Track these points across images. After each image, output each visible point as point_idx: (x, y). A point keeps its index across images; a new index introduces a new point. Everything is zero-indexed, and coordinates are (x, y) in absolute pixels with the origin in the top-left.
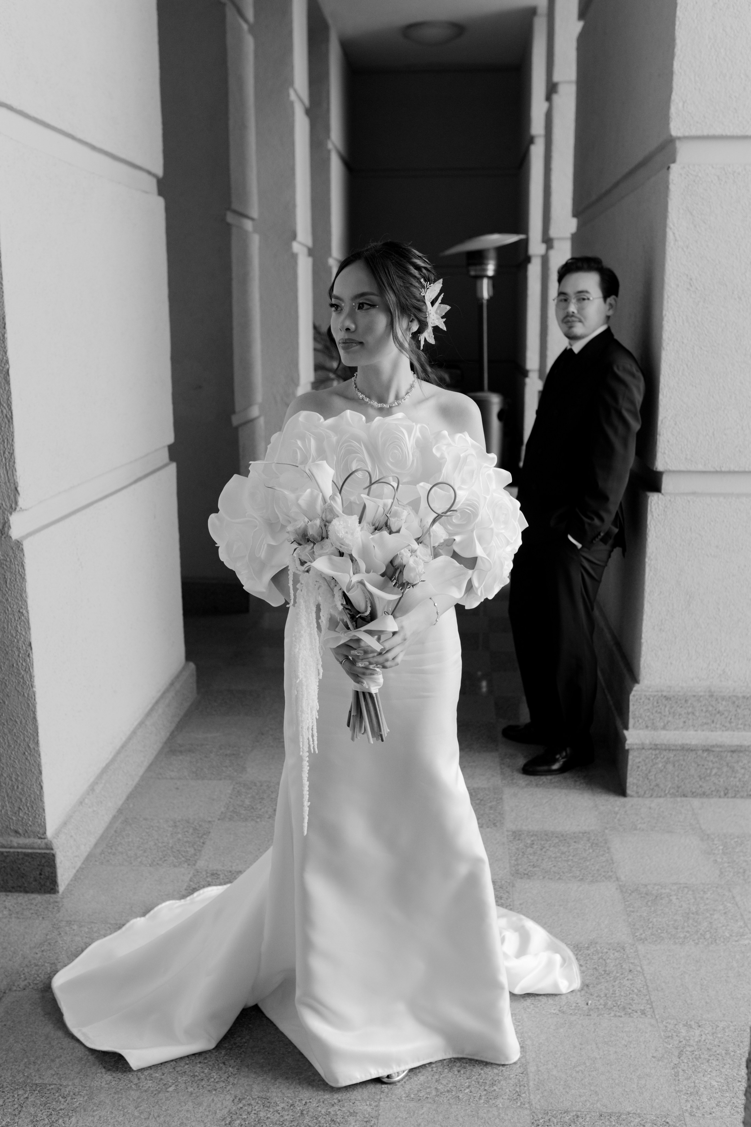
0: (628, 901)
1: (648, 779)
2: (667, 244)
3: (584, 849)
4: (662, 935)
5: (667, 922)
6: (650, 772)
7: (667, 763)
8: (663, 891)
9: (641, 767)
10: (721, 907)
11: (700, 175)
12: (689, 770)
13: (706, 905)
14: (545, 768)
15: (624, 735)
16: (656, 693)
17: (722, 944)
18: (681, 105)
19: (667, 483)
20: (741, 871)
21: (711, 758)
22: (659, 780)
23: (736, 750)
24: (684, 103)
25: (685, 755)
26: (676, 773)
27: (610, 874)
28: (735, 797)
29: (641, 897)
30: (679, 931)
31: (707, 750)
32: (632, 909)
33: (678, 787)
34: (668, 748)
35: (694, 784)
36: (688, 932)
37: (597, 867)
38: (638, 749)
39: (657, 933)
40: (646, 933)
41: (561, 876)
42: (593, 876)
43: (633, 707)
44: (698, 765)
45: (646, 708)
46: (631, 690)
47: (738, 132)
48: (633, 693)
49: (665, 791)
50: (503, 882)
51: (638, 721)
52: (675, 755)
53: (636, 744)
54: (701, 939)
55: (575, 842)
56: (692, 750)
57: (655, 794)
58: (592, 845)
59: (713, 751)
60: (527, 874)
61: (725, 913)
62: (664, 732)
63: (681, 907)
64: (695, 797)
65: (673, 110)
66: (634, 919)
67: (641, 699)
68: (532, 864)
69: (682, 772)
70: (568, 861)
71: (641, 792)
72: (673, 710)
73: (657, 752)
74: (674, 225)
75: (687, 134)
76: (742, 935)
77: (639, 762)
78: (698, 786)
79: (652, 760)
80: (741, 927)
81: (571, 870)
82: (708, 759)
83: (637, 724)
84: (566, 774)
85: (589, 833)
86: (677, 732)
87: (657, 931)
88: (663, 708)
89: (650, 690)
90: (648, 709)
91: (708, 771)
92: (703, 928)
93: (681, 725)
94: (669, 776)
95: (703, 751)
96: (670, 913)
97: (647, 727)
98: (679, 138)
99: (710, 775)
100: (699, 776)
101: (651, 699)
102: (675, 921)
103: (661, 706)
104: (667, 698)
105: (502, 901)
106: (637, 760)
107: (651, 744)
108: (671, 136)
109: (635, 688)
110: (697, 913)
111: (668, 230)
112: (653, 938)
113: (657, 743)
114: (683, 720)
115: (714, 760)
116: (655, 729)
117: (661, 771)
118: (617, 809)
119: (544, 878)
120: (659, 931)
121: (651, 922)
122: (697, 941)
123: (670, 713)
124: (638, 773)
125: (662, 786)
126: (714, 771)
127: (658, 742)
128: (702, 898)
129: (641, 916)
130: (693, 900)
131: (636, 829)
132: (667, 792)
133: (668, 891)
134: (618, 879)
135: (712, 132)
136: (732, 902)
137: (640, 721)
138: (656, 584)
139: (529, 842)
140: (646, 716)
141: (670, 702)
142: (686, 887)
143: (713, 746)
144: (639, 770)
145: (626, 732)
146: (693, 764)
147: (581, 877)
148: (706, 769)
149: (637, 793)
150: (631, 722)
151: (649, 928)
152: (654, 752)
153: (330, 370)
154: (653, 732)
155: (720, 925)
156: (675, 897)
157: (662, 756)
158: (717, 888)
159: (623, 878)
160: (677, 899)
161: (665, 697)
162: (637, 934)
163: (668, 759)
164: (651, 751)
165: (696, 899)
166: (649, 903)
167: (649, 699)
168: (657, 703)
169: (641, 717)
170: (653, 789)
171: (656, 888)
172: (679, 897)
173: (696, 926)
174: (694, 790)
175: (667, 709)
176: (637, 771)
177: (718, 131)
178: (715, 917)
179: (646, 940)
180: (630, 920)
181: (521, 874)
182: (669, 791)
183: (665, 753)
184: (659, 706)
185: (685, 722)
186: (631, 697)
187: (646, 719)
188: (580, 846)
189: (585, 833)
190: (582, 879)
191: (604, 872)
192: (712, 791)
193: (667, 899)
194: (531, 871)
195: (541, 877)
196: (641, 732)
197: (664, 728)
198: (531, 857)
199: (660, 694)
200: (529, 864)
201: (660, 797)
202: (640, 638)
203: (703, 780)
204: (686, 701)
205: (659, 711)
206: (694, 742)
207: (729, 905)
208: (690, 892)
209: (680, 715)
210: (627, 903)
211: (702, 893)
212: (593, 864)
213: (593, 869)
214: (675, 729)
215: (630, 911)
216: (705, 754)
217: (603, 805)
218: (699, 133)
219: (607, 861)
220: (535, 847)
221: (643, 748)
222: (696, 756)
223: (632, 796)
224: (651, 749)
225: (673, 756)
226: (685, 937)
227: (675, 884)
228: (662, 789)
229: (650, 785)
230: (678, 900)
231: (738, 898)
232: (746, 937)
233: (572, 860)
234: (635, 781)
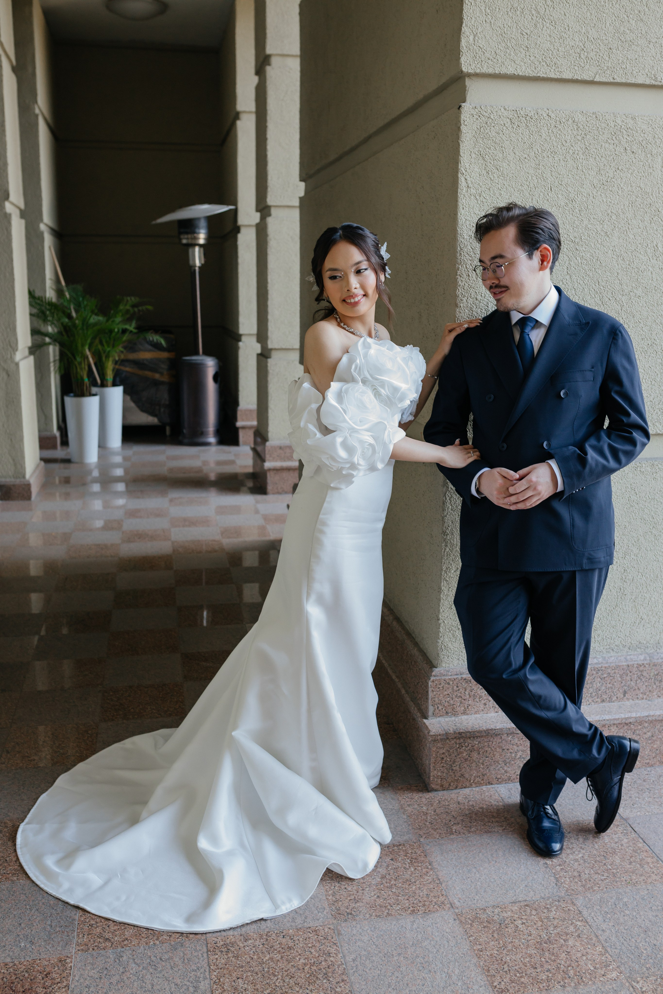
0: (472, 936)
1: (452, 770)
2: (459, 190)
3: (404, 868)
4: (523, 980)
5: (522, 959)
6: (454, 762)
7: (471, 751)
8: (505, 915)
9: (445, 759)
10: (572, 928)
11: (492, 117)
12: (494, 755)
13: (555, 927)
15: (424, 723)
16: (455, 677)
17: (590, 983)
18: (471, 38)
20: (576, 874)
21: (516, 740)
22: (463, 770)
24: (475, 36)
25: (490, 741)
26: (481, 761)
27: (442, 899)
29: (484, 927)
30: (538, 970)
31: (512, 732)
32: (479, 947)
33: (483, 775)
34: (473, 736)
35: (499, 770)
36: (548, 970)
37: (425, 892)
38: (441, 739)
39: (516, 978)
40: (505, 980)
41: (389, 909)
42: (424, 905)
43: (432, 694)
44: (504, 750)
45: (446, 693)
46: (429, 675)
47: (530, 72)
48: (432, 678)
49: (470, 781)
50: (326, 930)
51: (438, 708)
52: (479, 742)
53: (440, 735)
54: (566, 978)
56: (496, 735)
57: (460, 785)
58: (411, 861)
59: (517, 734)
60: (351, 914)
61: (579, 936)
62: (464, 717)
63: (530, 935)
64: (500, 783)
65: (463, 43)
66: (485, 961)
67: (440, 684)
68: (353, 897)
69: (487, 759)
70: (391, 887)
71: (446, 785)
72: (473, 693)
73: (462, 741)
74: (466, 171)
75: (478, 71)
76: (607, 966)
77: (443, 753)
78: (503, 771)
79: (456, 750)
80: (601, 954)
81: (398, 900)
82: (512, 742)
83: (437, 711)
85: (404, 845)
86: (478, 716)
87: (516, 976)
88: (463, 691)
89: (450, 674)
90: (448, 694)
91: (513, 755)
92: (563, 963)
93: (482, 706)
94: (474, 765)
95: (508, 735)
96: (522, 946)
97: (447, 713)
98: (469, 75)
99: (514, 759)
100: (504, 761)
101: (451, 683)
102: (530, 956)
103: (461, 690)
105: (332, 959)
106: (441, 751)
107: (455, 733)
108: (462, 71)
109: (433, 673)
110: (549, 941)
111: (460, 175)
112: (514, 987)
113: (461, 731)
114: (483, 702)
115: (519, 743)
116: (455, 714)
117: (466, 760)
118: (424, 808)
119: (371, 916)
120: (518, 975)
121: (505, 963)
122: (562, 983)
123: (470, 697)
124: (442, 764)
125: (467, 776)
126: (519, 754)
127: (462, 729)
128: (548, 918)
129: (491, 955)
130: (540, 923)
131: (452, 833)
132: (472, 781)
133: (509, 913)
134: (452, 906)
135: (504, 71)
136: (580, 919)
137: (440, 708)
138: (453, 560)
140: (446, 701)
141: (470, 685)
142: (527, 905)
144: (444, 761)
145: (425, 721)
146: (498, 750)
147: (412, 909)
148: (511, 753)
149: (442, 786)
150: (431, 709)
151: (506, 972)
152: (458, 741)
153: (47, 335)
154: (453, 718)
155: (579, 955)
156: (520, 922)
157: (466, 744)
158: (559, 901)
159: (457, 904)
160: (523, 923)
161: (465, 679)
162: (495, 984)
163: (472, 746)
164: (455, 740)
165: (542, 922)
166: (495, 935)
167: (449, 684)
168: (457, 687)
169: (440, 704)
170: (457, 780)
171: (496, 911)
172: (525, 921)
173: (555, 961)
174: (499, 776)
175: (467, 693)
176: (442, 763)
177: (510, 70)
178: (570, 943)
179: (508, 990)
180: (481, 964)
181: (344, 915)
182: (474, 781)
183: (469, 741)
184: (459, 690)
185: (485, 704)
186: (430, 683)
187: (446, 704)
188: (399, 864)
189: (400, 845)
190: (414, 910)
191: (435, 897)
192: (517, 775)
193: (512, 925)
194: (354, 908)
195: (368, 916)
196: (442, 719)
197: (464, 713)
198: (349, 889)
199: (459, 677)
200: (349, 898)
201: (465, 787)
203: (508, 764)
205: (459, 694)
207: (579, 923)
208: (534, 912)
209: (480, 697)
210: (471, 938)
211: (545, 911)
212: (419, 888)
213: (421, 894)
214: (476, 713)
215: (478, 950)
217: (409, 805)
218: (491, 71)
219: (433, 880)
221: (448, 738)
222: (500, 741)
223: (436, 790)
224: (455, 738)
225: (477, 743)
226: (548, 980)
227: (514, 903)
228: (467, 779)
229: (455, 776)
230: (524, 925)
231: (585, 913)
232: (611, 967)
233: (395, 885)
234: (439, 774)
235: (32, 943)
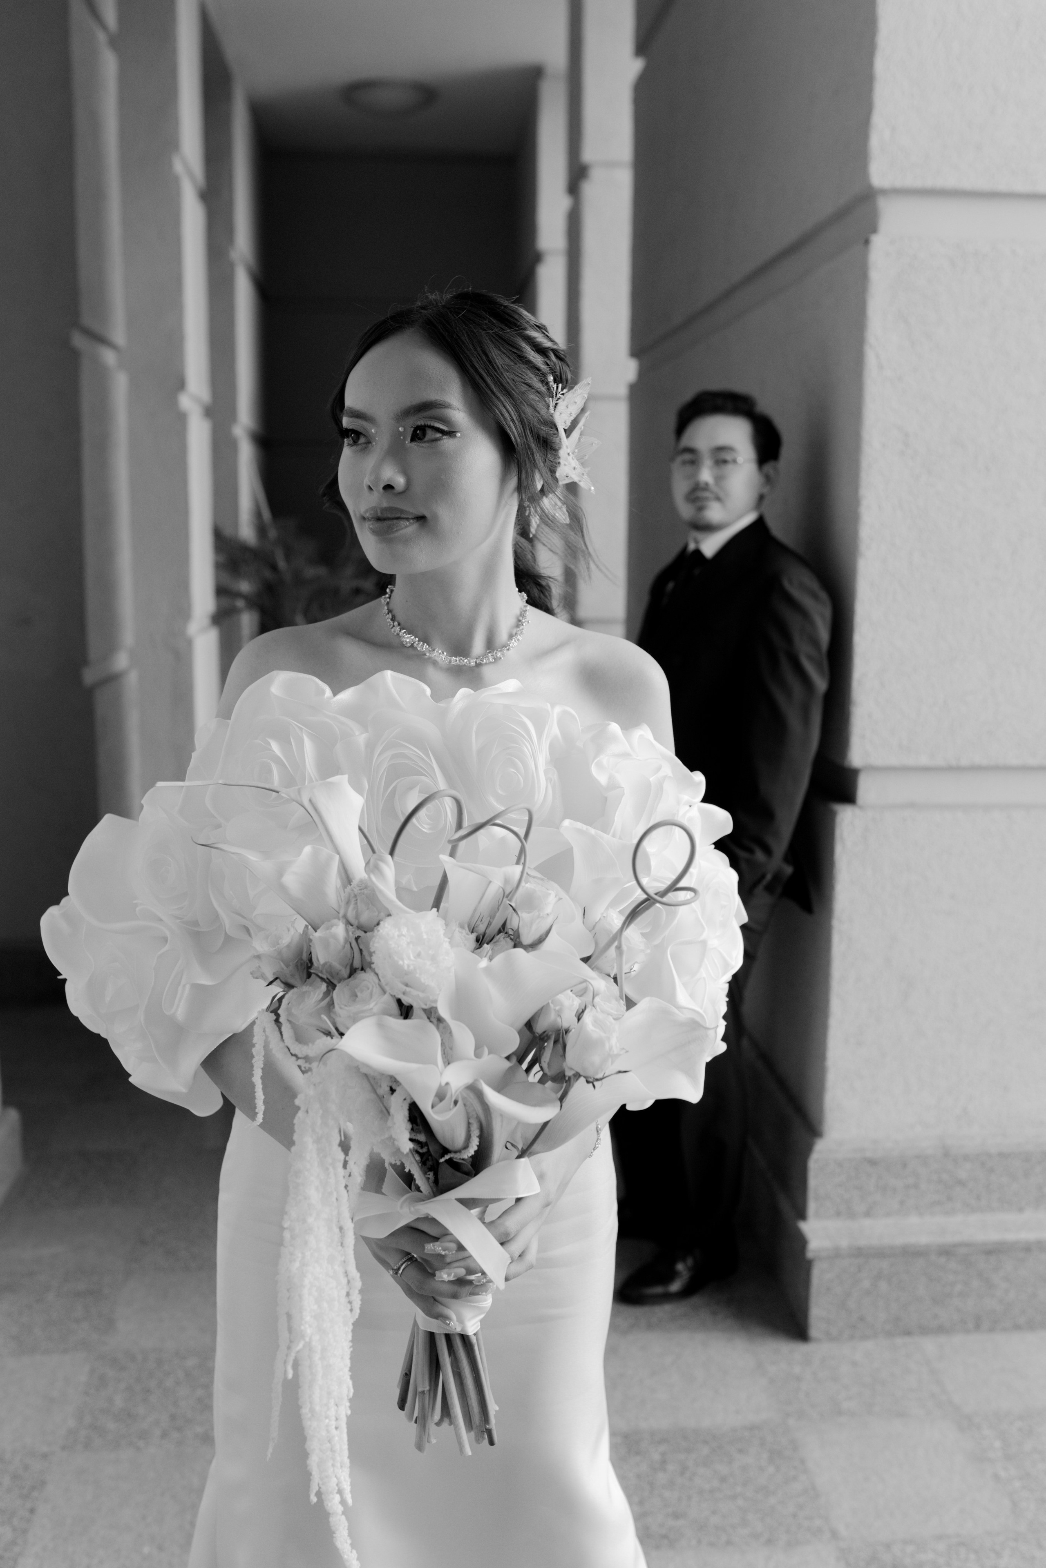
1: (845, 1308)
2: (866, 373)
3: (760, 1467)
6: (848, 1296)
7: (877, 1279)
9: (833, 1289)
11: (920, 255)
12: (916, 1288)
14: (658, 1290)
15: (800, 1230)
16: (852, 1155)
18: (887, 133)
19: (866, 788)
21: (953, 1266)
22: (864, 1310)
23: (994, 1251)
24: (894, 132)
25: (908, 1264)
26: (893, 1296)
27: (818, 1522)
28: (992, 1330)
31: (946, 1251)
33: (898, 1320)
34: (881, 1253)
35: (923, 1312)
37: (791, 1509)
38: (828, 1257)
41: (729, 1535)
42: (788, 1531)
43: (813, 1182)
44: (931, 1280)
45: (836, 1181)
46: (808, 1150)
48: (813, 1156)
49: (875, 1328)
51: (823, 1203)
52: (892, 1265)
53: (826, 1249)
55: (740, 1451)
56: (920, 1255)
57: (858, 1335)
58: (771, 1457)
59: (956, 1254)
60: (667, 1537)
62: (867, 1222)
64: (926, 1334)
65: (874, 141)
67: (827, 1165)
68: (675, 1509)
69: (904, 1293)
70: (735, 1497)
71: (835, 1333)
72: (881, 1183)
73: (861, 1260)
74: (877, 341)
75: (897, 185)
77: (830, 1281)
78: (930, 1315)
79: (853, 1275)
81: (745, 1519)
82: (946, 1267)
83: (822, 1209)
84: (695, 1300)
85: (760, 1428)
86: (891, 1222)
88: (865, 1180)
89: (842, 1148)
90: (840, 1183)
91: (948, 1289)
93: (897, 1207)
94: (881, 1302)
95: (939, 1254)
97: (838, 1214)
98: (884, 191)
99: (950, 1295)
100: (933, 1298)
101: (846, 1165)
103: (861, 1177)
104: (872, 1162)
106: (827, 1277)
107: (850, 1247)
108: (870, 186)
109: (816, 1147)
111: (867, 348)
113: (861, 1245)
114: (898, 1198)
115: (957, 1269)
116: (852, 1215)
117: (869, 1293)
118: (797, 1370)
119: (699, 1542)
123: (877, 1188)
124: (828, 1299)
125: (869, 1319)
126: (958, 1288)
127: (862, 1242)
131: (840, 1413)
132: (878, 1329)
133: (930, 1555)
134: (834, 1535)
135: (939, 184)
137: (827, 1204)
138: (850, 965)
139: (656, 1457)
140: (836, 1194)
141: (878, 1169)
142: (961, 1544)
143: (956, 1245)
144: (830, 1293)
145: (803, 1226)
146: (922, 1278)
147: (767, 1536)
148: (944, 1285)
149: (828, 1334)
150: (812, 1206)
152: (855, 1262)
154: (850, 1224)
157: (869, 1267)
158: (1016, 1540)
159: (843, 1531)
161: (869, 1160)
163: (880, 1271)
164: (850, 1260)
167: (842, 1166)
168: (856, 1172)
169: (827, 1198)
170: (854, 1326)
171: (909, 1550)
174: (924, 1323)
175: (872, 1182)
176: (827, 1295)
177: (950, 183)
182: (882, 1327)
183: (874, 1262)
184: (858, 1177)
185: (902, 1203)
186: (811, 1164)
187: (837, 1199)
188: (751, 1460)
189: (753, 1428)
190: (770, 1539)
191: (807, 1518)
192: (954, 1323)
194: (676, 1527)
195: (694, 1542)
196: (830, 1225)
197: (868, 1214)
198: (671, 1495)
199: (859, 1156)
200: (669, 1511)
201: (868, 1338)
202: (823, 1057)
203: (938, 1305)
204: (905, 1165)
205: (859, 1185)
206: (924, 1239)
209: (894, 1190)
212: (782, 1502)
213: (784, 1512)
214: (886, 1215)
216: (942, 1260)
217: (772, 1363)
218: (918, 184)
219: (806, 1491)
220: (671, 1467)
221: (838, 1256)
222: (926, 1264)
223: (818, 1340)
224: (850, 1255)
225: (888, 1266)
227: (940, 1537)
228: (870, 1325)
229: (850, 1318)
233: (742, 1494)
234: (823, 1313)
235: (161, 1548)
